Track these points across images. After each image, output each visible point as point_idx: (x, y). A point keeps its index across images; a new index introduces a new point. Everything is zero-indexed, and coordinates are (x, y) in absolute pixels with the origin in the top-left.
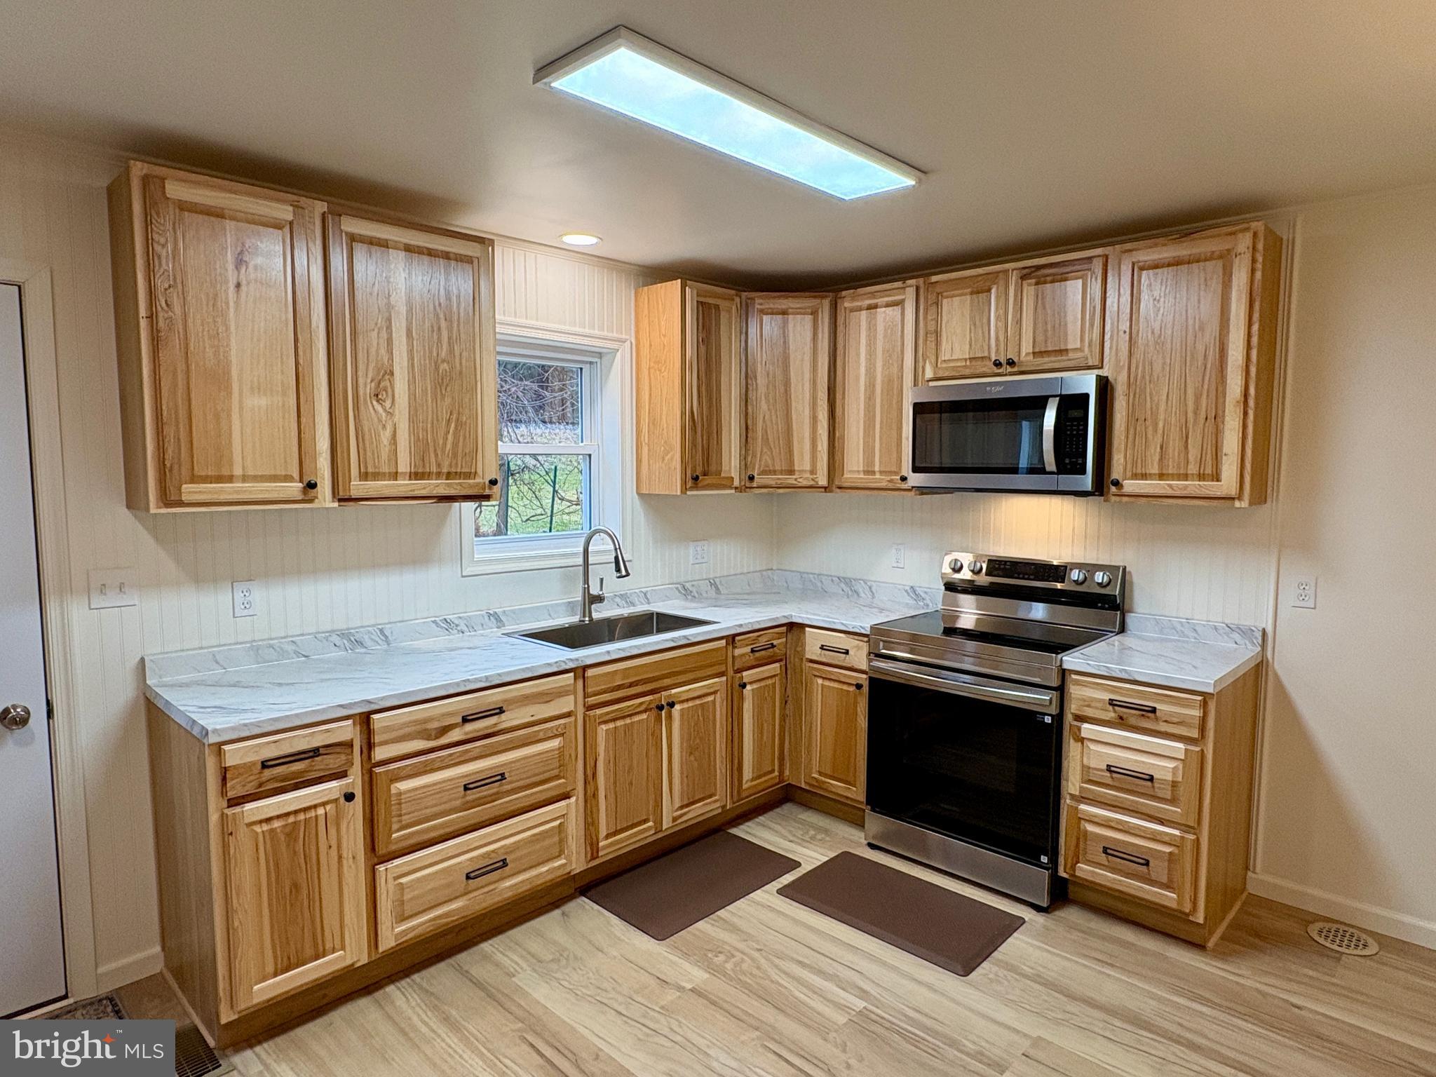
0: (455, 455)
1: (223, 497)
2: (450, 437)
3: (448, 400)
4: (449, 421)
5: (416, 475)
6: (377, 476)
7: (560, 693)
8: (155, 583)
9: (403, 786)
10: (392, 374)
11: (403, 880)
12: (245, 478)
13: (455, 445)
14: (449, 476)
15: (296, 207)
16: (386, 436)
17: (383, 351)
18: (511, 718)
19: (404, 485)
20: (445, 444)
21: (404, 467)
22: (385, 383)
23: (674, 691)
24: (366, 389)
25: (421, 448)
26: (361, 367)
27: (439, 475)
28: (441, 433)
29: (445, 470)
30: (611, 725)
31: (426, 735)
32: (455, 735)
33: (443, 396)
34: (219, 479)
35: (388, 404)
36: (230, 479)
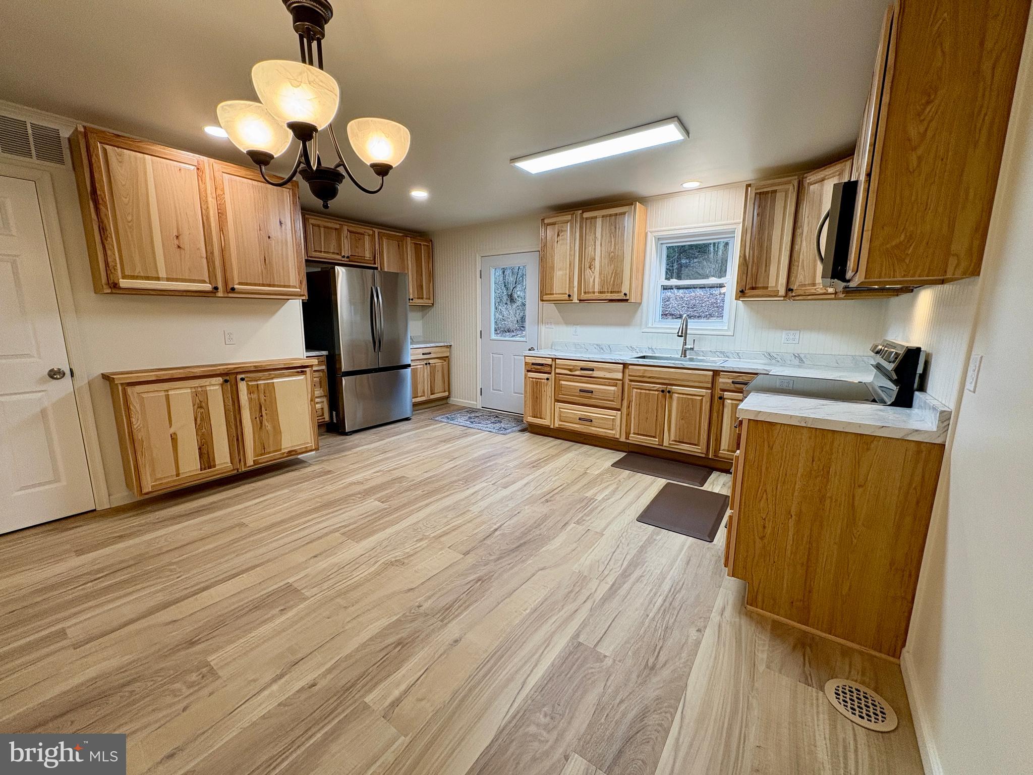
0: (614, 285)
1: (551, 299)
2: (612, 279)
3: (613, 266)
4: (612, 273)
5: (600, 292)
6: (589, 292)
7: (617, 371)
8: (557, 323)
9: (563, 382)
10: (595, 260)
11: (562, 410)
12: (556, 294)
13: (614, 281)
14: (611, 292)
15: (572, 215)
16: (592, 280)
17: (593, 253)
18: (596, 374)
19: (597, 296)
20: (610, 281)
21: (596, 290)
22: (593, 263)
23: (674, 387)
24: (587, 265)
25: (603, 283)
26: (586, 258)
27: (608, 292)
28: (609, 277)
29: (610, 290)
30: (639, 391)
31: (570, 370)
32: (577, 373)
33: (611, 265)
34: (551, 294)
35: (593, 270)
36: (553, 294)
